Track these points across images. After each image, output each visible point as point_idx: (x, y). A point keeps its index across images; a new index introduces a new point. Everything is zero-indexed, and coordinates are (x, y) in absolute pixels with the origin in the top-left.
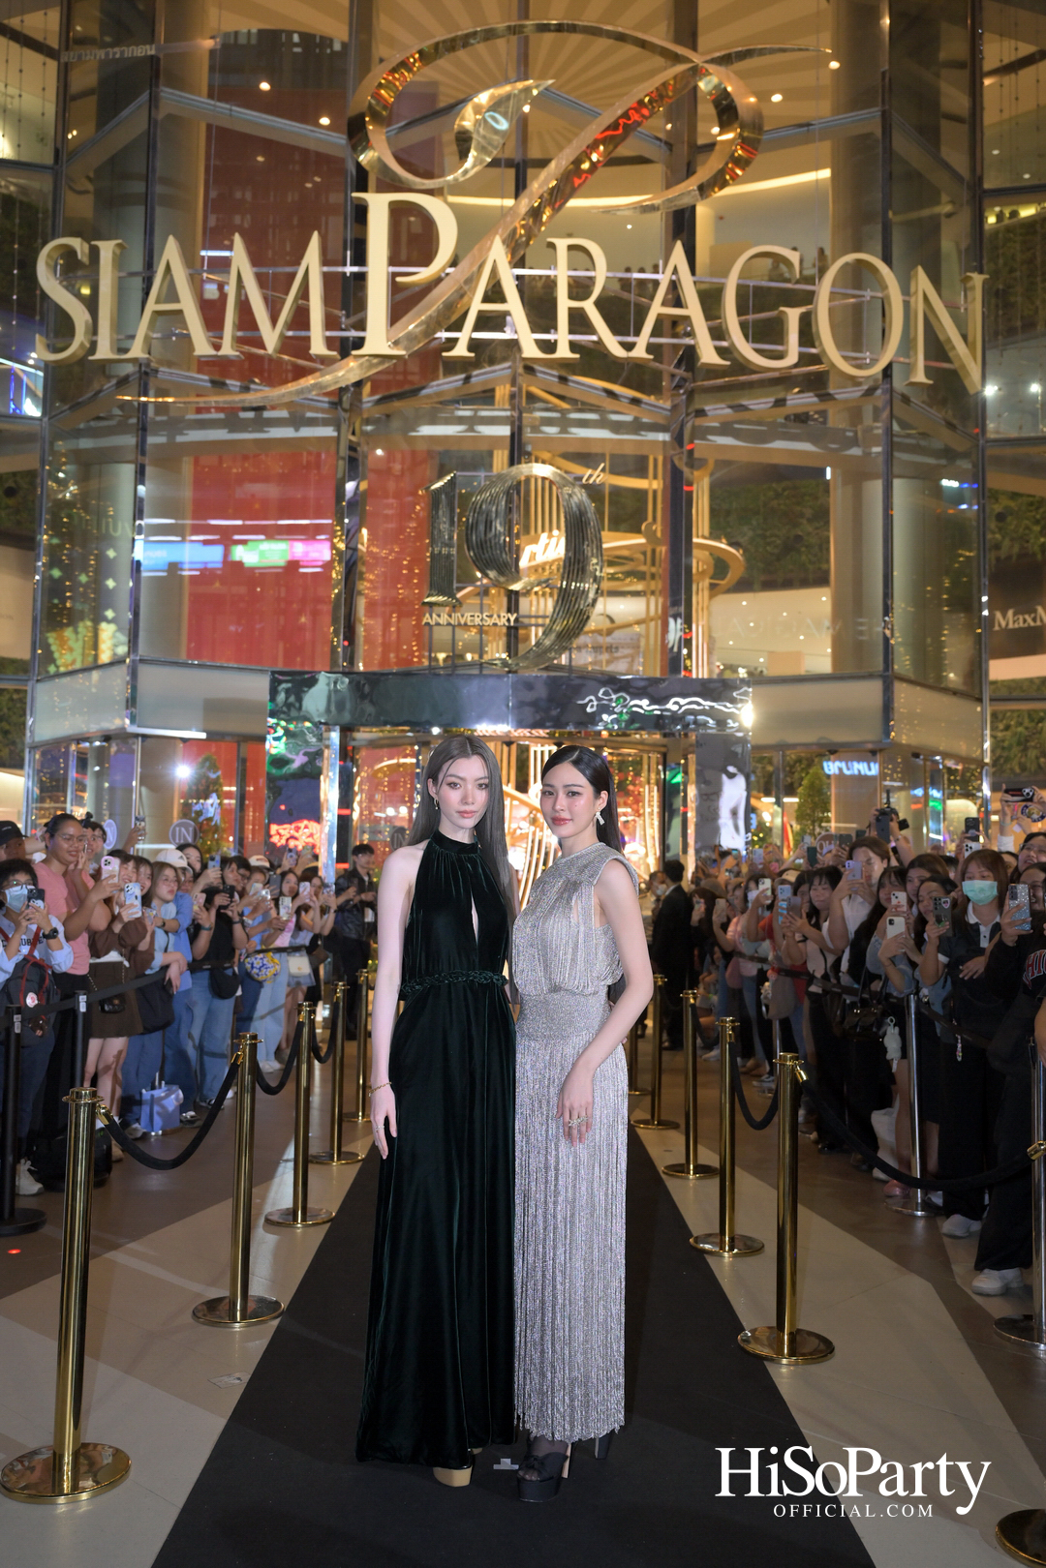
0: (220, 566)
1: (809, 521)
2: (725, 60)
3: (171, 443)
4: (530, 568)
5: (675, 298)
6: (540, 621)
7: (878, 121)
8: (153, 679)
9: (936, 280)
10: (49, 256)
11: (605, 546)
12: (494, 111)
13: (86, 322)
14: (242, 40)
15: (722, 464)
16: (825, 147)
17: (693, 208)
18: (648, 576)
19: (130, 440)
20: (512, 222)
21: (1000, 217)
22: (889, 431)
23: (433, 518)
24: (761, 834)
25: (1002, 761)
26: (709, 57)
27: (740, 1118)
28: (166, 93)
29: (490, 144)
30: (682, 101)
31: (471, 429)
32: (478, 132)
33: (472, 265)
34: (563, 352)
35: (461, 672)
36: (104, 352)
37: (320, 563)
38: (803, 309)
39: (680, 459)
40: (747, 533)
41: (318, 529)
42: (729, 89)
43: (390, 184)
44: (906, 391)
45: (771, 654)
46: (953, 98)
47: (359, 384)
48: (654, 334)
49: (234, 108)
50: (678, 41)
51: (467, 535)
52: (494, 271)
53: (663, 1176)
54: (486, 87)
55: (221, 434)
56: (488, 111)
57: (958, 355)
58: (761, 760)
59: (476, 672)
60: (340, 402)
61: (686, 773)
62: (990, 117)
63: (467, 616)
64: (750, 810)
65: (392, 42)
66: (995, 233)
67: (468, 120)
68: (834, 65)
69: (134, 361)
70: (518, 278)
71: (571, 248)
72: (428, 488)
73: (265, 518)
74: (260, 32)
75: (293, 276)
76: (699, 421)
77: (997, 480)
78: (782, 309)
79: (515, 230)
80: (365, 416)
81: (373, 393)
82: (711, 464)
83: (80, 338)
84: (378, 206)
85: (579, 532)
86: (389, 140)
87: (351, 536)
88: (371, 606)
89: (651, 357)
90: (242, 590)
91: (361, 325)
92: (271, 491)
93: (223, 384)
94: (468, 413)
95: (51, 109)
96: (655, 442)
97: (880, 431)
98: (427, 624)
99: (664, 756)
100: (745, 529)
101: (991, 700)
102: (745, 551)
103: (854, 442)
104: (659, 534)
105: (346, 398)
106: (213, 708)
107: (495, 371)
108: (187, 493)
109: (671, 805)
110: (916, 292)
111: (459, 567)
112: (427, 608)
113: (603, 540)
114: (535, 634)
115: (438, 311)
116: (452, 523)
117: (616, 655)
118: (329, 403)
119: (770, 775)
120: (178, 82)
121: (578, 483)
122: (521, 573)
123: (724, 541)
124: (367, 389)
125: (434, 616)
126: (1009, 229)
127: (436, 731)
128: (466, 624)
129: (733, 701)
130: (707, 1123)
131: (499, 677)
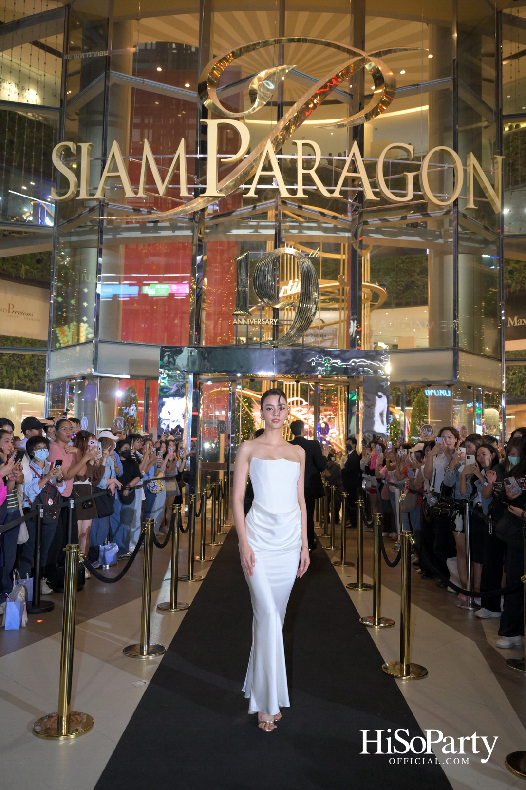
0: (137, 296)
1: (418, 274)
2: (378, 55)
3: (114, 238)
4: (284, 297)
5: (354, 168)
6: (289, 323)
7: (452, 83)
8: (106, 350)
9: (479, 159)
10: (58, 150)
11: (320, 286)
12: (268, 80)
13: (75, 181)
14: (149, 47)
15: (375, 247)
16: (426, 96)
17: (363, 125)
18: (341, 301)
19: (95, 237)
20: (276, 133)
21: (511, 127)
22: (457, 231)
23: (238, 274)
24: (394, 425)
25: (511, 390)
26: (370, 54)
27: (383, 560)
28: (113, 73)
29: (265, 96)
30: (357, 74)
31: (256, 231)
32: (260, 90)
33: (257, 153)
34: (300, 194)
35: (250, 347)
36: (83, 195)
37: (184, 295)
38: (415, 173)
39: (356, 245)
40: (388, 280)
41: (183, 279)
42: (380, 68)
43: (218, 115)
44: (465, 212)
45: (401, 338)
46: (488, 71)
47: (203, 210)
48: (343, 186)
49: (145, 80)
50: (355, 46)
51: (254, 281)
52: (267, 156)
53: (347, 589)
54: (265, 69)
55: (138, 234)
56: (265, 80)
57: (490, 195)
58: (395, 389)
59: (258, 346)
60: (194, 218)
61: (358, 395)
62: (506, 80)
63: (255, 320)
64: (389, 413)
65: (219, 47)
66: (509, 135)
67: (255, 84)
68: (431, 56)
69: (97, 199)
70: (279, 159)
71: (304, 145)
72: (235, 259)
73: (158, 273)
74: (157, 43)
75: (172, 159)
76: (365, 227)
77: (509, 255)
78: (405, 173)
79: (277, 136)
80: (206, 225)
82: (371, 248)
83: (72, 189)
84: (213, 125)
85: (307, 280)
86: (217, 94)
87: (199, 282)
88: (208, 315)
89: (342, 196)
90: (148, 307)
91: (204, 182)
92: (161, 260)
93: (140, 210)
94: (255, 224)
95: (59, 81)
96: (344, 237)
97: (452, 232)
98: (235, 324)
99: (348, 387)
100: (387, 278)
101: (506, 361)
102: (388, 288)
103: (440, 236)
104: (346, 281)
105: (197, 217)
106: (134, 364)
107: (268, 204)
108: (122, 262)
109: (351, 410)
110: (470, 164)
111: (250, 296)
112: (235, 316)
113: (319, 283)
114: (286, 329)
115: (241, 175)
116: (247, 276)
117: (325, 338)
118: (189, 219)
119: (399, 396)
120: (118, 68)
121: (307, 256)
122: (280, 299)
123: (377, 283)
125: (238, 320)
126: (515, 134)
127: (239, 375)
128: (253, 324)
129: (381, 361)
130: (367, 564)
131: (269, 349)
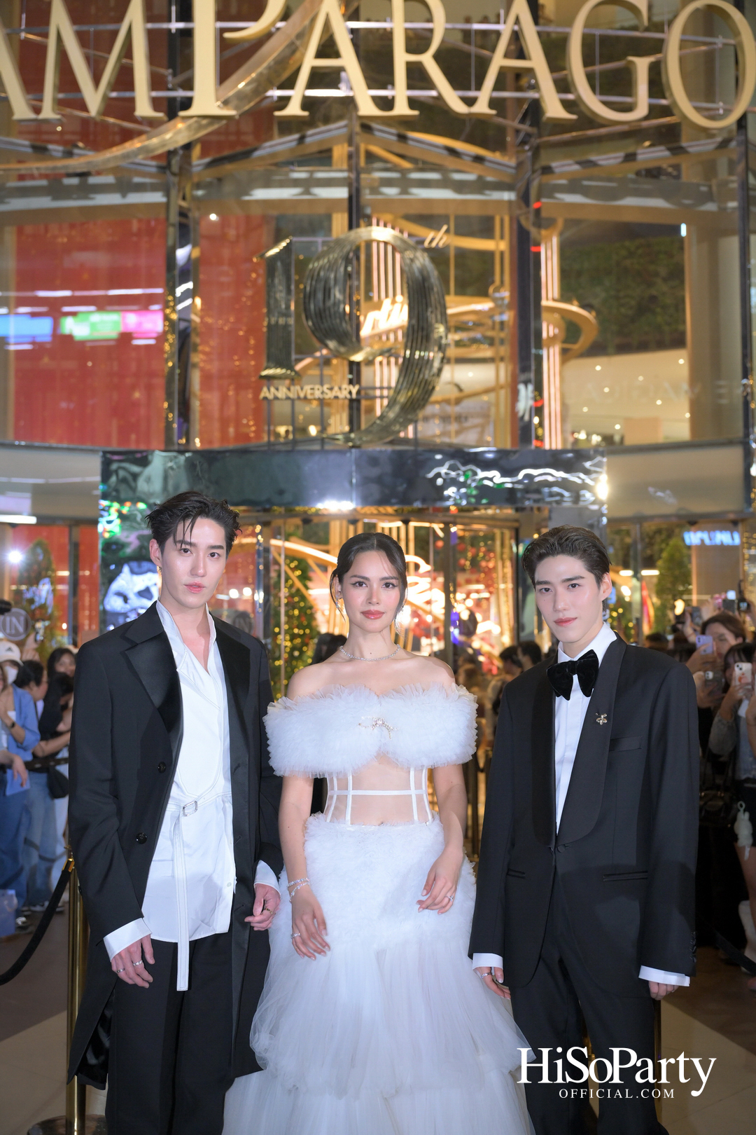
0: (49, 339)
1: (665, 280)
4: (372, 336)
5: (518, 50)
6: (385, 392)
11: (450, 311)
15: (569, 223)
18: (497, 342)
22: (745, 186)
23: (270, 287)
24: (619, 611)
31: (307, 192)
33: (303, 18)
34: (401, 108)
35: (301, 447)
37: (153, 335)
38: (652, 59)
39: (527, 219)
40: (599, 295)
41: (150, 300)
45: (627, 421)
47: (188, 147)
48: (496, 88)
51: (305, 303)
52: (327, 25)
55: (45, 202)
59: (317, 447)
60: (169, 166)
63: (308, 389)
70: (353, 31)
72: (262, 256)
73: (94, 289)
75: (115, 34)
76: (546, 179)
78: (631, 58)
80: (196, 179)
81: (203, 155)
82: (560, 224)
85: (422, 299)
88: (207, 379)
89: (493, 112)
90: (71, 365)
91: (189, 84)
92: (100, 259)
93: (45, 150)
94: (303, 175)
96: (500, 202)
97: (735, 185)
98: (265, 398)
99: (517, 530)
100: (597, 290)
102: (599, 313)
103: (709, 197)
104: (507, 298)
105: (175, 162)
107: (331, 130)
108: (10, 264)
111: (297, 336)
112: (265, 381)
113: (448, 304)
114: (378, 407)
115: (269, 68)
116: (289, 291)
117: (465, 425)
118: (157, 167)
119: (628, 548)
121: (420, 247)
122: (363, 344)
123: (576, 303)
124: (197, 151)
125: (272, 389)
128: (305, 397)
129: (587, 472)
131: (341, 452)
